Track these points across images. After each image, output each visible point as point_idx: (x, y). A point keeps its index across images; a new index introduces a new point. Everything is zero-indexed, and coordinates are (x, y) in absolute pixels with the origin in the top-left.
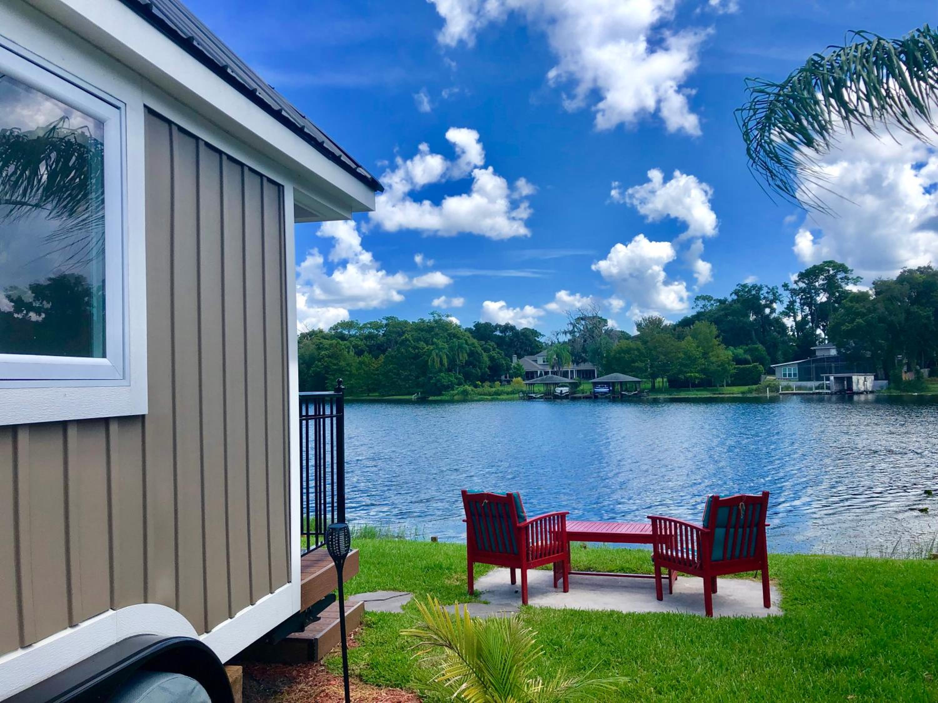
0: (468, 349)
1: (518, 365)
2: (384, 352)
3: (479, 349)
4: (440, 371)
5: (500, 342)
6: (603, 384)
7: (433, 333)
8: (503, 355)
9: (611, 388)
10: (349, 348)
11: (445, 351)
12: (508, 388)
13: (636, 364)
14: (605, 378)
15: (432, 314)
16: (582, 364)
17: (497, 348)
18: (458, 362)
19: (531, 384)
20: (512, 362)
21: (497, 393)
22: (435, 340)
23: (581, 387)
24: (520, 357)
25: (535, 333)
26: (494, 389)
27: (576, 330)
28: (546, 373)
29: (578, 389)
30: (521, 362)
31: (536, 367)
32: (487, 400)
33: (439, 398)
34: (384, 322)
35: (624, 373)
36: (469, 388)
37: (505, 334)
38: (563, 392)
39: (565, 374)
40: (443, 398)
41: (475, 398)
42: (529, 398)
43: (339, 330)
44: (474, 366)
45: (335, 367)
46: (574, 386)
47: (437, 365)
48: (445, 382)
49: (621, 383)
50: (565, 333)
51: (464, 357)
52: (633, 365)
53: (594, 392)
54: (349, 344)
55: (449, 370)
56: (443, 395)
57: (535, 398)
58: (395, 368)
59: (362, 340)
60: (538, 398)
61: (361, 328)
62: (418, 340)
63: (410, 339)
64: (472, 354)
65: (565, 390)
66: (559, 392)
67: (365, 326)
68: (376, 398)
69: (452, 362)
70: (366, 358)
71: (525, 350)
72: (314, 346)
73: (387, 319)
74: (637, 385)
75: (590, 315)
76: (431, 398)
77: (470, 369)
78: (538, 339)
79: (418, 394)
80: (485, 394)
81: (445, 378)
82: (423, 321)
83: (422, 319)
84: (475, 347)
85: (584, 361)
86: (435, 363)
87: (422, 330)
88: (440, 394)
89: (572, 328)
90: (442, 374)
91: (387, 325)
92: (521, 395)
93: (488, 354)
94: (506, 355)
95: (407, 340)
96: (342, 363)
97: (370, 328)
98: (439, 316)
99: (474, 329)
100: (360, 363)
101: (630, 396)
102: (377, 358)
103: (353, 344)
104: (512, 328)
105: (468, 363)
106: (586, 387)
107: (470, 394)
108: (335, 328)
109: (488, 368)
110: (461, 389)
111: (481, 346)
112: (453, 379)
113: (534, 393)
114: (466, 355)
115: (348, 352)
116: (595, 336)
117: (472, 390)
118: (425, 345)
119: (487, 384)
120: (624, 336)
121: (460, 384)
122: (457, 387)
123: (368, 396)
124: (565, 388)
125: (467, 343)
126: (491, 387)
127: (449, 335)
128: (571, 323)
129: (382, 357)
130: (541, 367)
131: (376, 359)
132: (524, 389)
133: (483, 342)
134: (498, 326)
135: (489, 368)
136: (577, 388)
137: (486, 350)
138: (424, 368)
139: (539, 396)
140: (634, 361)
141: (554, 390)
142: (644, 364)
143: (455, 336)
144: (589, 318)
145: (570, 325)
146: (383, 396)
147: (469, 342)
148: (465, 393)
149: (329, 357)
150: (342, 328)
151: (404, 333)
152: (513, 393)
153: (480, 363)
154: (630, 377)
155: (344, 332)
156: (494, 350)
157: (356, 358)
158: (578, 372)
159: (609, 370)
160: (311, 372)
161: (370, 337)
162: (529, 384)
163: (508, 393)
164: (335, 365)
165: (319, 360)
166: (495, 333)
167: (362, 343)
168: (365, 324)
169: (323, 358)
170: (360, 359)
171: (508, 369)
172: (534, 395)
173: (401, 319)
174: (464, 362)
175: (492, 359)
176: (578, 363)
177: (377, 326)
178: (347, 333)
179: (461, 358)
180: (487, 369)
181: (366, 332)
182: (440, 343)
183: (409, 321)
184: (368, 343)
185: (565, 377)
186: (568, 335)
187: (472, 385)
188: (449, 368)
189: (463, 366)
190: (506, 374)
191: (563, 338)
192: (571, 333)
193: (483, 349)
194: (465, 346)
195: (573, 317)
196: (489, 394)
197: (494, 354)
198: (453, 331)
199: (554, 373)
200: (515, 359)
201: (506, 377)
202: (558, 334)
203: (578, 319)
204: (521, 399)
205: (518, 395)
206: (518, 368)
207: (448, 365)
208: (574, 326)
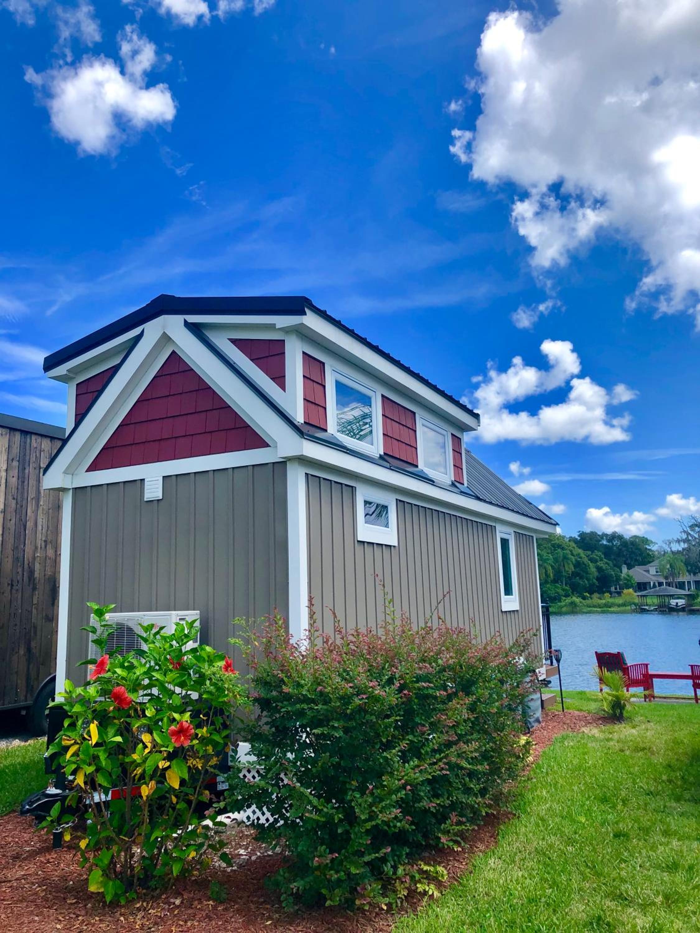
0: (574, 560)
1: (628, 575)
3: (586, 560)
4: (546, 582)
5: (608, 552)
8: (611, 565)
11: (550, 562)
12: (619, 600)
16: (699, 575)
17: (605, 558)
18: (564, 574)
19: (644, 596)
20: (622, 573)
21: (608, 606)
23: (699, 600)
24: (630, 567)
25: (645, 541)
26: (604, 601)
27: (690, 538)
28: (660, 584)
29: (696, 601)
30: (631, 572)
31: (648, 577)
32: (597, 612)
36: (577, 600)
37: (613, 544)
38: (679, 604)
39: (681, 585)
41: (584, 610)
42: (641, 610)
44: (581, 578)
46: (691, 598)
48: (552, 593)
50: (678, 541)
51: (570, 568)
55: (555, 581)
57: (648, 611)
60: (652, 611)
64: (578, 565)
65: (681, 602)
66: (675, 604)
69: (558, 573)
71: (635, 560)
77: (577, 580)
78: (648, 547)
80: (595, 606)
81: (551, 590)
84: (581, 558)
89: (686, 536)
90: (548, 586)
92: (633, 607)
93: (594, 564)
94: (615, 565)
99: (579, 538)
104: (620, 537)
105: (575, 574)
107: (579, 606)
110: (568, 600)
111: (587, 556)
112: (560, 591)
113: (647, 605)
114: (572, 567)
117: (581, 602)
119: (596, 595)
121: (567, 596)
122: (564, 598)
124: (680, 600)
125: (572, 555)
126: (600, 599)
127: (553, 545)
128: (684, 532)
130: (654, 578)
132: (636, 601)
133: (589, 553)
134: (604, 535)
135: (598, 579)
136: (694, 600)
137: (593, 561)
139: (652, 608)
141: (669, 602)
143: (559, 546)
145: (683, 534)
147: (575, 553)
148: (573, 604)
152: (624, 605)
153: (587, 573)
156: (601, 560)
158: (696, 583)
162: (641, 596)
163: (619, 606)
166: (602, 542)
171: (618, 579)
172: (647, 608)
174: (570, 573)
175: (599, 569)
176: (695, 574)
179: (567, 569)
180: (595, 581)
182: (545, 554)
185: (680, 588)
186: (682, 544)
187: (579, 597)
188: (554, 579)
189: (569, 577)
190: (616, 585)
191: (676, 547)
192: (685, 541)
193: (589, 560)
194: (570, 556)
195: (687, 526)
196: (599, 606)
197: (602, 565)
198: (557, 542)
199: (669, 584)
200: (625, 569)
201: (616, 589)
202: (670, 543)
203: (692, 527)
204: (634, 611)
205: (629, 608)
206: (629, 579)
207: (554, 575)
208: (688, 534)
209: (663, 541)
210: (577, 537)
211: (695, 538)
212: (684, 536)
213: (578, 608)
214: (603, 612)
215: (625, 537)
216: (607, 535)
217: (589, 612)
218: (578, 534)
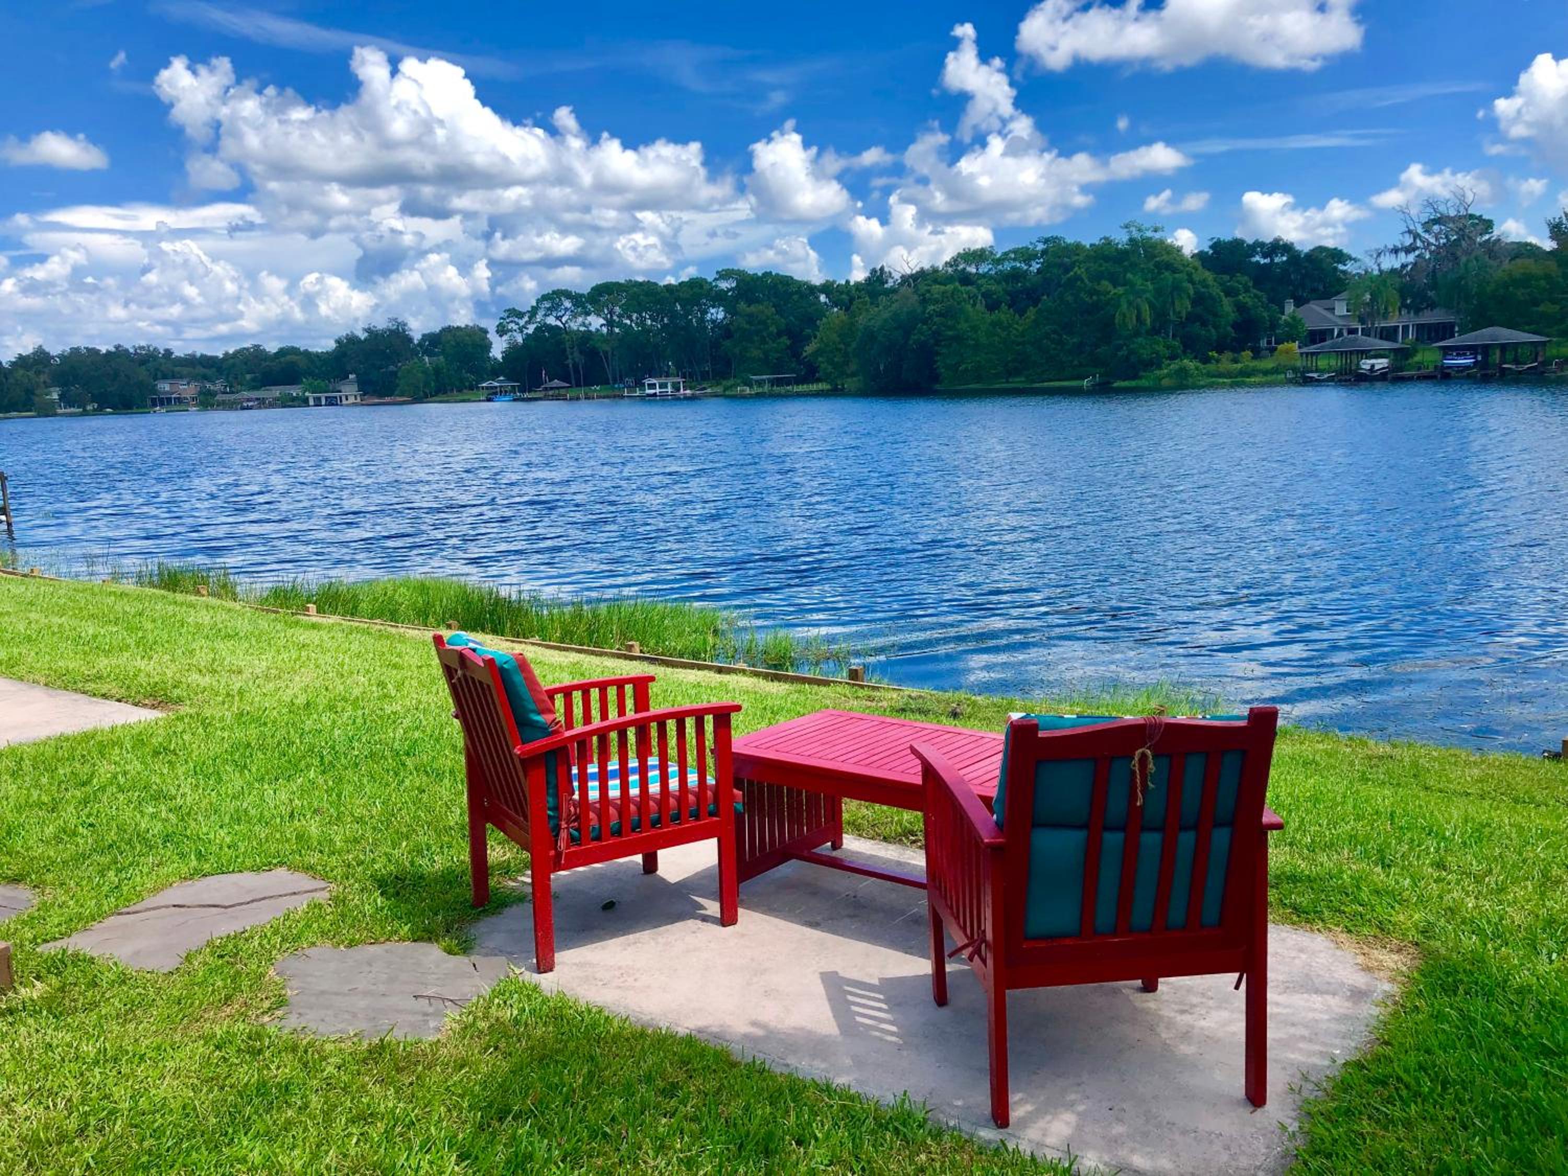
0: (1192, 292)
1: (1294, 318)
2: (1036, 301)
3: (1216, 291)
4: (1137, 334)
5: (1262, 276)
6: (1460, 351)
7: (1126, 263)
8: (1264, 299)
9: (1479, 358)
10: (975, 296)
11: (1148, 295)
12: (1268, 364)
13: (1541, 308)
14: (1470, 338)
15: (1126, 227)
16: (1427, 313)
17: (1254, 287)
18: (1172, 317)
19: (1313, 354)
20: (1283, 313)
21: (1246, 373)
22: (1129, 276)
23: (1418, 358)
24: (1299, 302)
25: (1338, 256)
26: (1239, 366)
27: (1419, 244)
28: (1352, 331)
29: (1410, 361)
30: (1301, 313)
31: (1329, 320)
32: (1223, 386)
33: (1133, 383)
34: (1040, 247)
35: (1511, 325)
36: (1190, 364)
37: (1272, 260)
38: (1377, 367)
39: (1389, 334)
40: (1143, 383)
41: (1202, 383)
42: (1304, 379)
43: (961, 267)
44: (1204, 324)
45: (950, 333)
46: (1402, 354)
47: (1132, 323)
48: (1145, 354)
49: (1504, 347)
50: (1396, 251)
51: (1184, 306)
52: (1535, 309)
53: (1443, 367)
54: (975, 290)
55: (1155, 331)
56: (1141, 378)
57: (1317, 380)
58: (1055, 332)
59: (999, 283)
60: (1324, 381)
61: (999, 261)
62: (1097, 277)
63: (1084, 276)
64: (1199, 300)
65: (1381, 363)
66: (1368, 367)
67: (1005, 256)
68: (1021, 386)
69: (1160, 316)
70: (1004, 315)
71: (1314, 290)
72: (916, 297)
73: (1046, 241)
74: (1540, 349)
75: (1452, 213)
76: (1118, 384)
77: (1196, 328)
78: (1341, 267)
79: (1094, 376)
80: (1220, 375)
81: (1144, 347)
82: (1108, 242)
83: (1105, 238)
84: (1207, 286)
85: (1432, 306)
86: (1127, 320)
87: (1106, 259)
88: (1135, 377)
89: (1411, 240)
90: (1140, 340)
91: (1044, 252)
92: (1290, 375)
93: (1232, 299)
94: (1271, 300)
95: (1078, 278)
96: (964, 326)
97: (1015, 260)
98: (1140, 230)
99: (1211, 252)
100: (994, 324)
101: (1520, 372)
102: (1022, 312)
103: (983, 290)
104: (1287, 248)
105: (1192, 318)
106: (1428, 356)
107: (1191, 376)
108: (954, 262)
109: (1233, 327)
110: (1175, 366)
111: (1221, 284)
112: (1160, 348)
113: (1316, 371)
114: (1188, 304)
115: (974, 305)
116: (1459, 253)
117: (1197, 369)
118: (1110, 287)
119: (1228, 355)
120: (1525, 251)
121: (1173, 358)
122: (1168, 362)
123: (1007, 382)
124: (1380, 360)
125: (1191, 281)
126: (1235, 361)
127: (1157, 265)
128: (1410, 232)
129: (1031, 312)
130: (1340, 322)
131: (1021, 316)
132: (1299, 364)
133: (1226, 277)
134: (1259, 244)
135: (1235, 326)
136: (1407, 359)
137: (1229, 292)
138: (1107, 330)
139: (1326, 376)
140: (1536, 303)
141: (1358, 364)
142: (1558, 307)
143: (1169, 267)
144: (1452, 219)
145: (1407, 235)
146: (1034, 382)
147: (1196, 278)
148: (1183, 373)
149: (940, 315)
150: (966, 261)
151: (1073, 264)
152: (1275, 371)
153: (1215, 315)
154: (1526, 335)
155: (968, 269)
156: (1247, 290)
157: (987, 316)
158: (1420, 328)
159: (1481, 320)
160: (911, 342)
161: (1015, 276)
162: (1307, 354)
163: (1266, 373)
164: (950, 328)
165: (925, 322)
166: (1254, 259)
167: (1000, 288)
168: (1006, 254)
169: (931, 317)
170: (993, 317)
171: (1274, 325)
172: (1315, 375)
173: (1070, 240)
174: (1184, 314)
175: (1241, 308)
176: (1418, 311)
177: (1026, 255)
178: (974, 271)
179: (1178, 309)
180: (1229, 329)
181: (1007, 266)
182: (1139, 282)
183: (1083, 243)
184: (1009, 288)
185: (1387, 339)
186: (1402, 255)
187: (1196, 358)
188: (1153, 328)
189: (1181, 323)
190: (1270, 337)
191: (1390, 263)
192: (1408, 250)
193: (1223, 291)
194: (1186, 285)
195: (1416, 220)
196: (1229, 375)
197: (1248, 300)
198: (1165, 258)
199: (1366, 332)
200: (1290, 307)
201: (1269, 342)
202: (1379, 255)
203: (1427, 226)
204: (1290, 382)
205: (1283, 376)
206: (1295, 323)
207: (1153, 322)
208: (1416, 236)
209: (1366, 252)
210: (1206, 249)
211: (1429, 244)
212: (1408, 240)
213: (1190, 380)
214: (1233, 386)
215: (1298, 247)
216: (1262, 245)
217: (1211, 386)
218: (1211, 243)
